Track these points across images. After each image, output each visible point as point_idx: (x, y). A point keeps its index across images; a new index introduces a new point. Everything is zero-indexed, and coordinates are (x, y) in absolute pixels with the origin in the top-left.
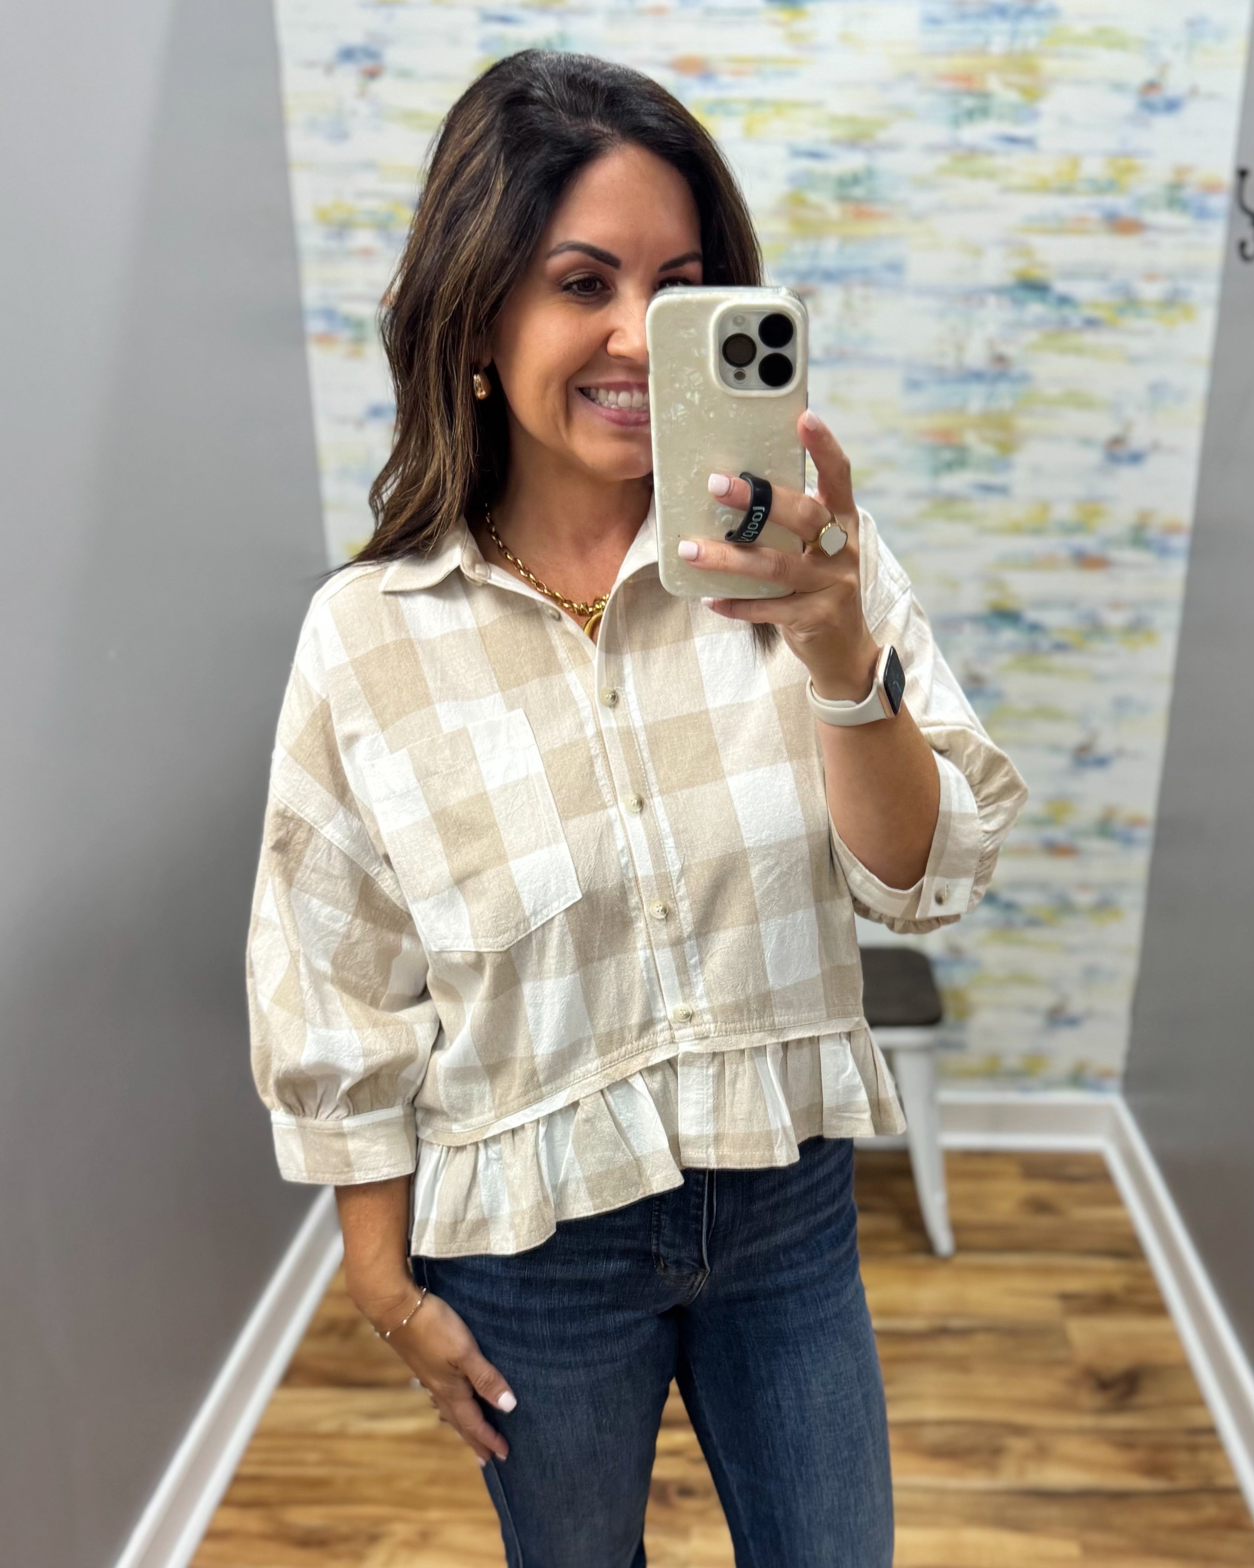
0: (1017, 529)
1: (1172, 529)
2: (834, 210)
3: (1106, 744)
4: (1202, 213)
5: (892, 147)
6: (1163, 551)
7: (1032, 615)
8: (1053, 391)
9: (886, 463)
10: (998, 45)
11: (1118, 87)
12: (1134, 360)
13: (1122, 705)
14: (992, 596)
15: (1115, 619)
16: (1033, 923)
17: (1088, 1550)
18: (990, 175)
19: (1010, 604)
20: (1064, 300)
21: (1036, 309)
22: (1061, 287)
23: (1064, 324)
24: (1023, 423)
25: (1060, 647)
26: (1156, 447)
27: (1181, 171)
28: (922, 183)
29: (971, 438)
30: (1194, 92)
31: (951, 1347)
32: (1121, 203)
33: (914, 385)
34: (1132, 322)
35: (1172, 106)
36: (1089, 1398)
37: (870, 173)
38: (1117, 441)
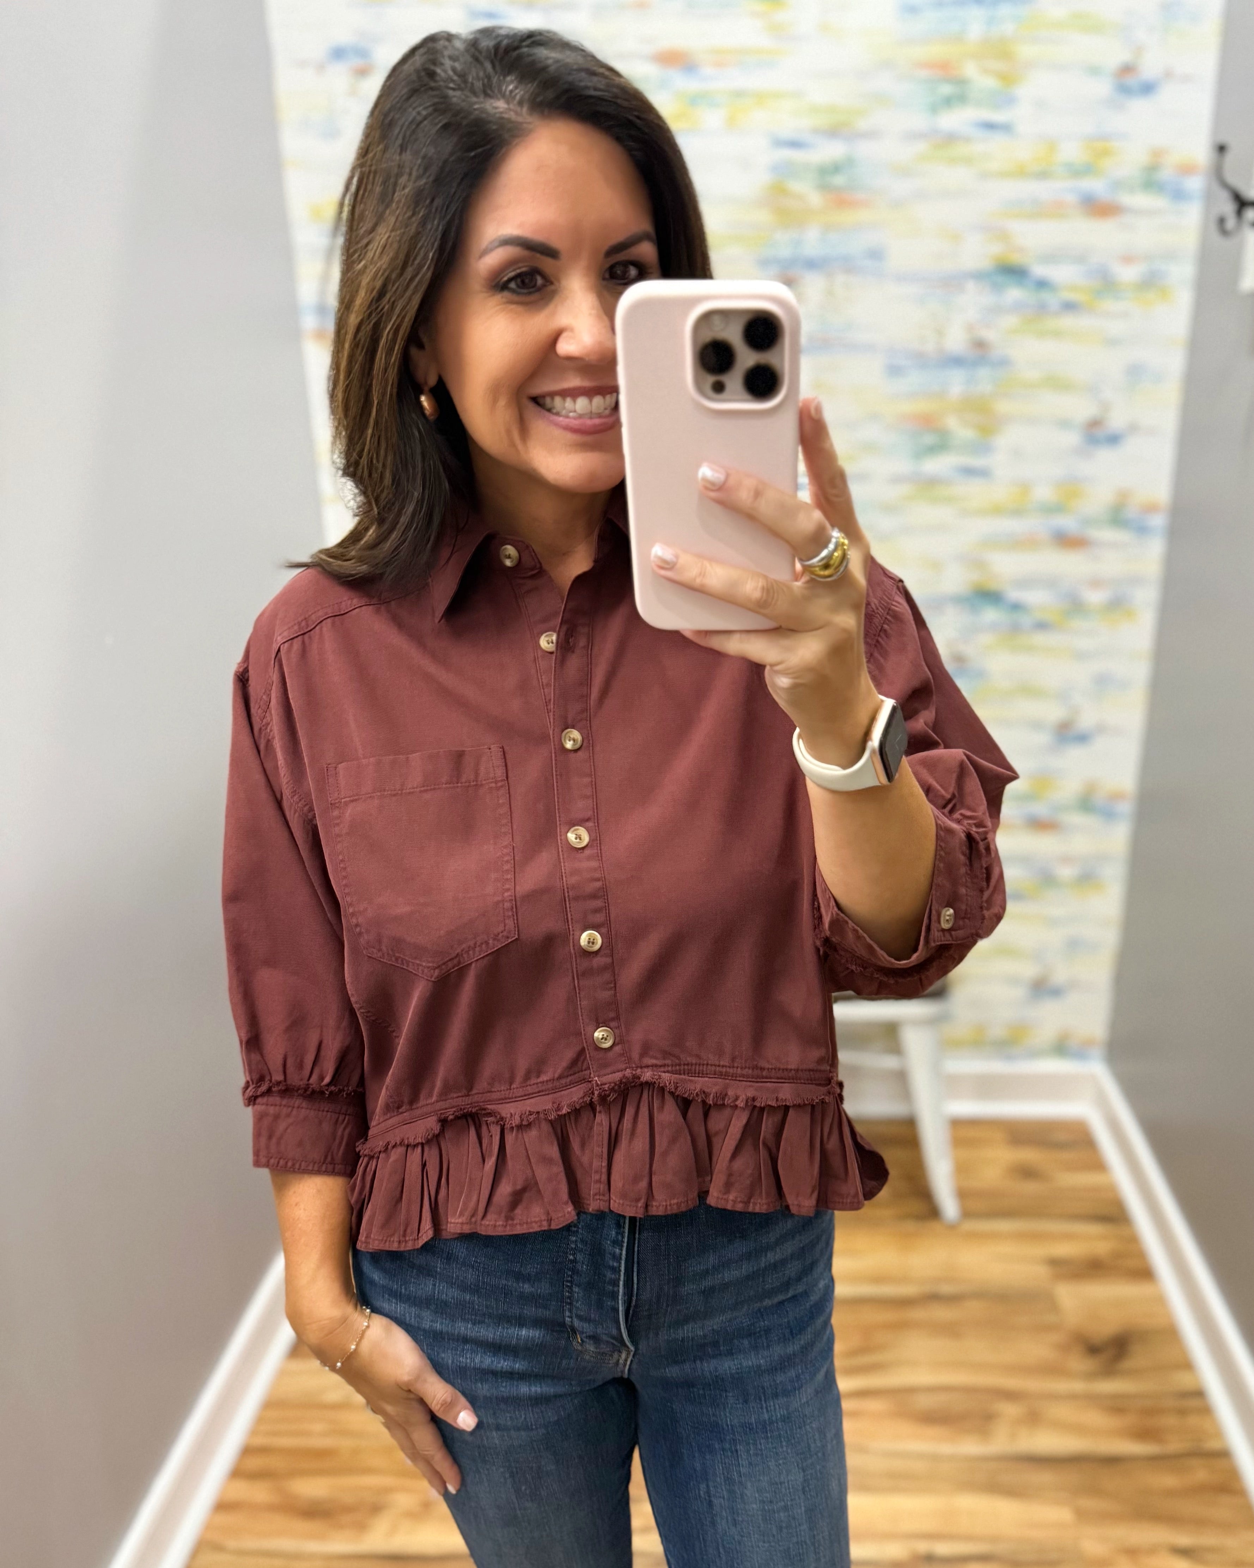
0: (998, 511)
1: (1150, 508)
2: (815, 199)
3: (1086, 720)
4: (1179, 195)
5: (871, 135)
6: (1142, 530)
7: (1014, 595)
8: (1032, 374)
9: (870, 448)
10: (975, 32)
11: (1094, 71)
12: (1112, 342)
13: (1103, 681)
14: (974, 577)
15: (1096, 597)
16: (1016, 895)
17: (1081, 1515)
18: (968, 161)
19: (993, 585)
20: (1042, 284)
21: (1014, 294)
22: (1039, 270)
23: (1042, 309)
24: (1003, 407)
26: (1133, 428)
27: (1158, 153)
28: (902, 171)
29: (952, 423)
30: (1168, 75)
31: (941, 1313)
32: (1096, 186)
33: (894, 371)
34: (1109, 305)
35: (1148, 89)
36: (1079, 1363)
37: (850, 162)
38: (1095, 424)
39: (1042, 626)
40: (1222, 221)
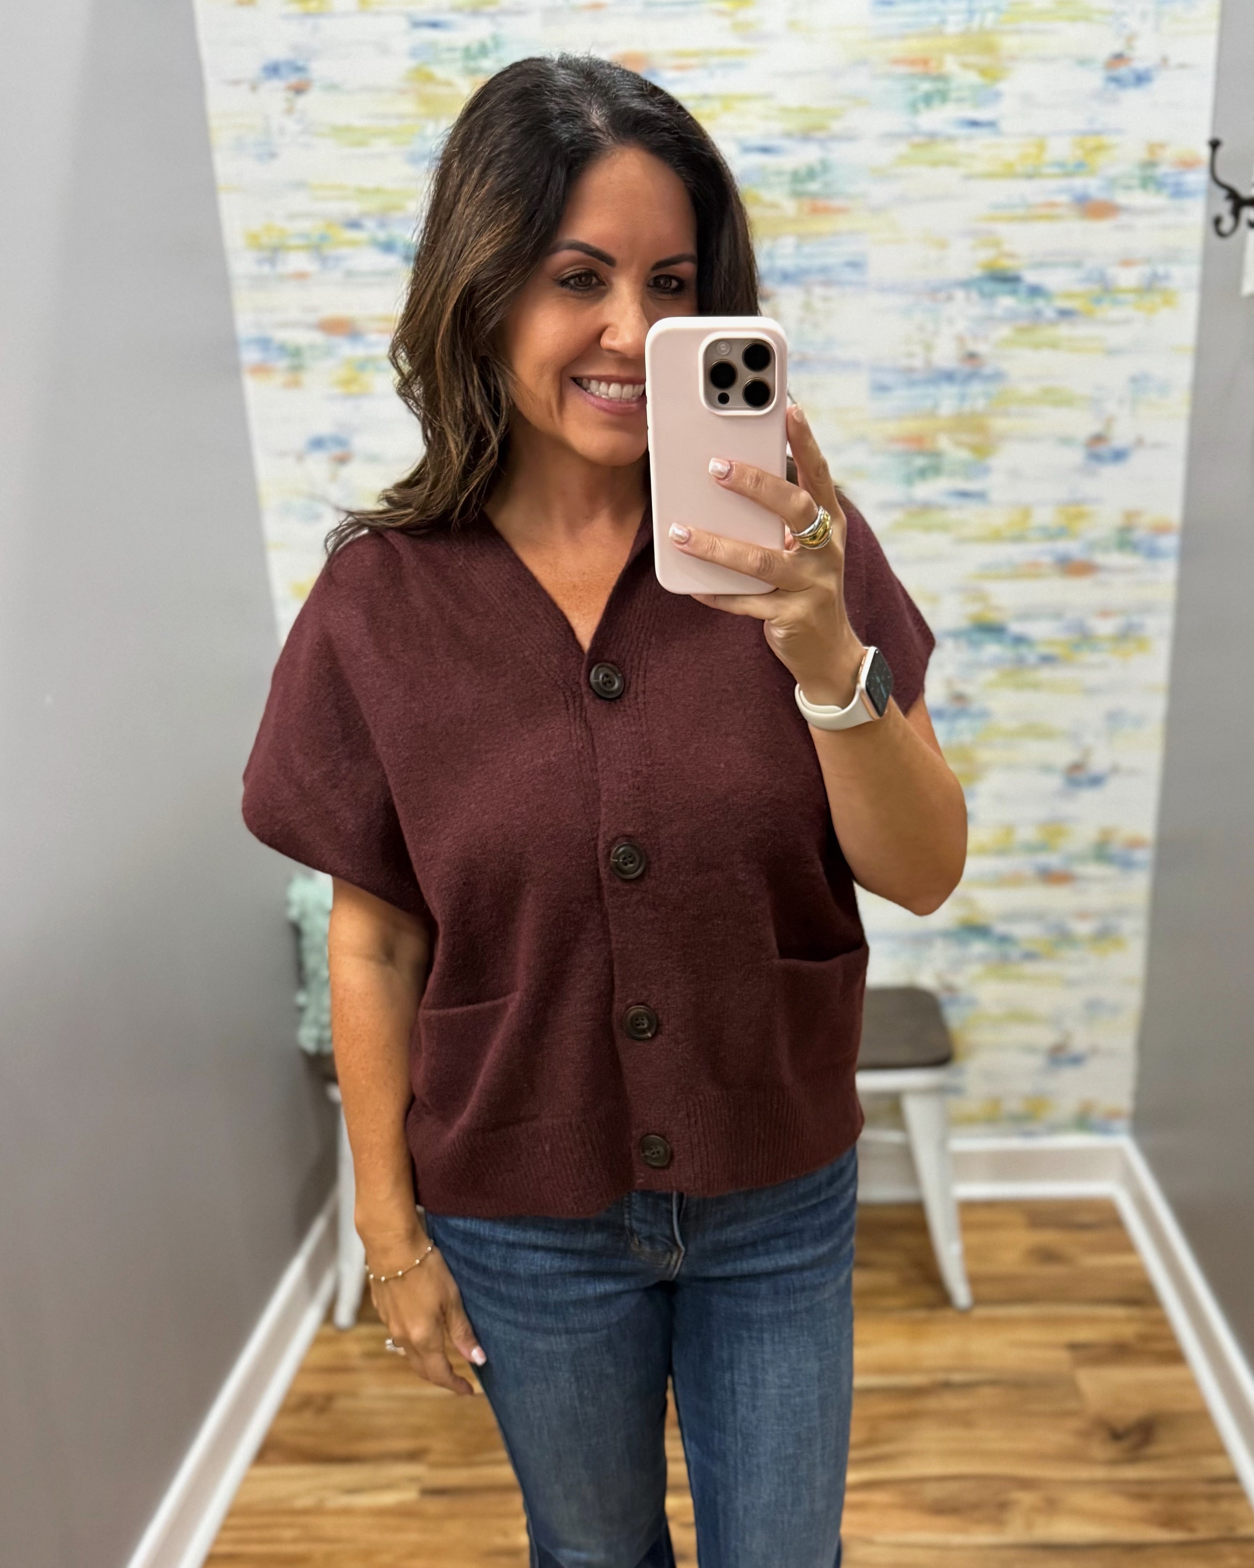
0: (996, 537)
1: (1161, 529)
2: (790, 207)
3: (1099, 762)
4: (1179, 192)
5: (846, 137)
6: (1153, 553)
7: (1016, 628)
8: (1028, 389)
9: (856, 472)
10: (954, 24)
11: (1083, 62)
12: (1113, 352)
13: (1114, 718)
14: (974, 608)
15: (1105, 627)
16: (1030, 956)
18: (952, 163)
19: (993, 616)
20: (1036, 292)
21: (1006, 302)
22: (1031, 277)
23: (1036, 317)
24: (999, 424)
25: (1047, 660)
26: (1140, 443)
27: (1155, 148)
28: (880, 174)
29: (944, 443)
30: (1164, 63)
31: (954, 1402)
32: (1092, 185)
33: (881, 388)
34: (1109, 312)
35: (1141, 79)
36: (1101, 1449)
37: (825, 166)
38: (1098, 439)
39: (1046, 657)
40: (1217, 221)
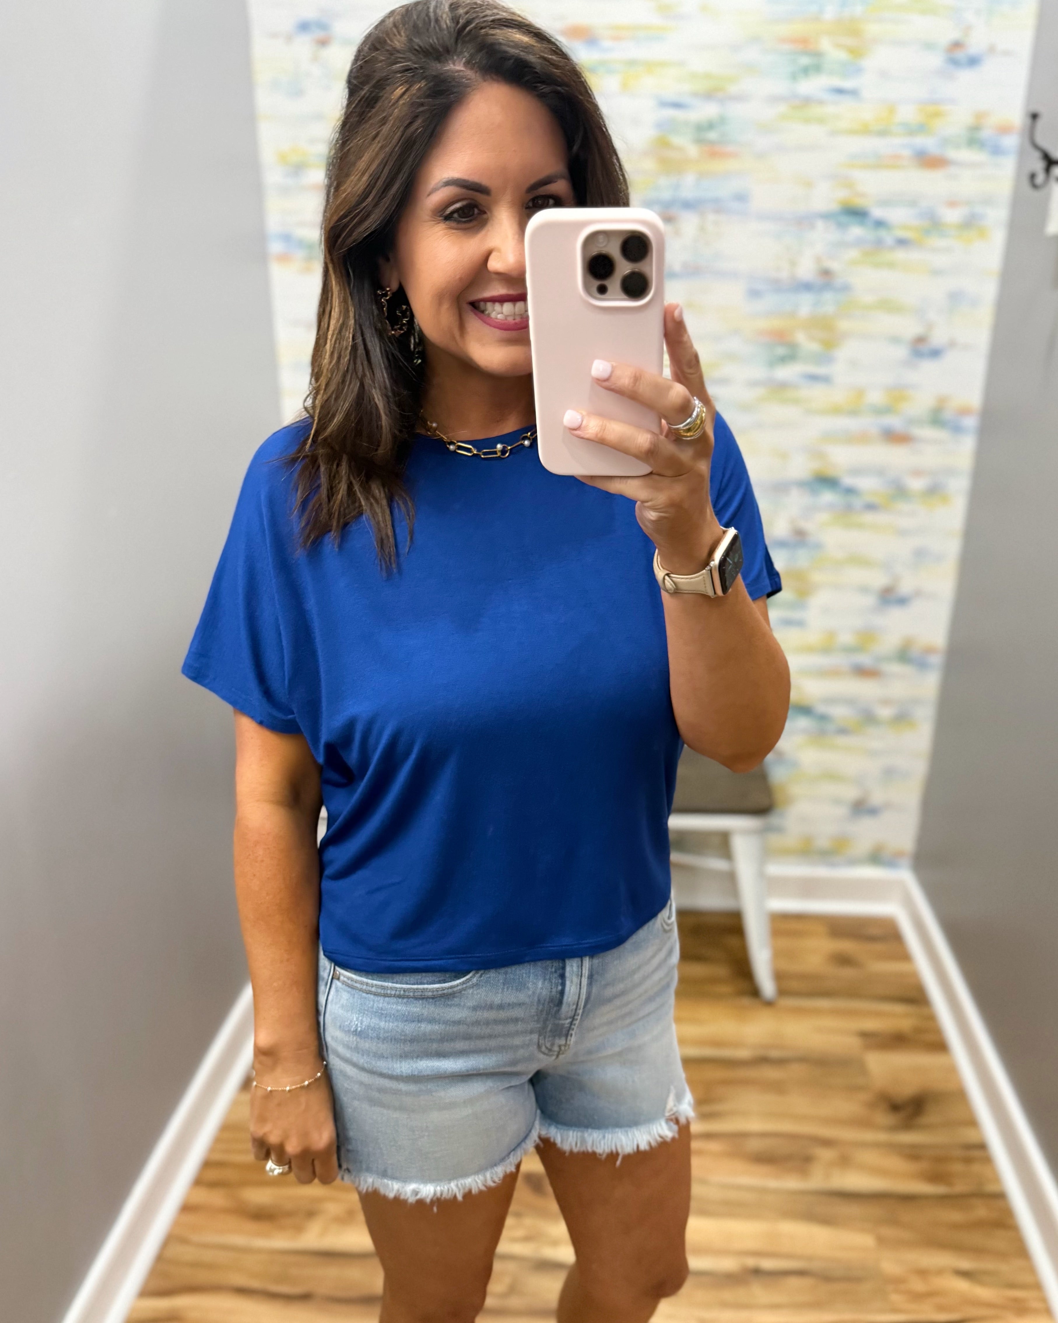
0: (836, 411)
1: (964, 412)
2: (693, 151)
3: (906, 586)
4: (997, 151)
5: (740, 98)
6: (957, 429)
7: (847, 481)
8: (868, 299)
10: (830, 13)
11: (929, 46)
12: (936, 272)
13: (920, 554)
14: (815, 465)
15: (916, 484)
16: (843, 731)
17: (881, 1241)
18: (821, 121)
19: (831, 472)
20: (880, 224)
21: (856, 231)
22: (877, 213)
23: (879, 244)
24: (843, 325)
26: (952, 344)
27: (980, 116)
28: (765, 128)
29: (800, 337)
30: (992, 50)
31: (771, 1073)
32: (927, 142)
33: (754, 294)
34: (936, 242)
35: (974, 61)
36: (883, 1118)
37: (722, 120)
38: (920, 340)
39: (871, 507)
40: (1032, 176)
